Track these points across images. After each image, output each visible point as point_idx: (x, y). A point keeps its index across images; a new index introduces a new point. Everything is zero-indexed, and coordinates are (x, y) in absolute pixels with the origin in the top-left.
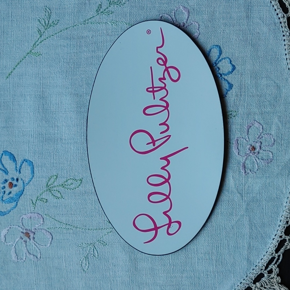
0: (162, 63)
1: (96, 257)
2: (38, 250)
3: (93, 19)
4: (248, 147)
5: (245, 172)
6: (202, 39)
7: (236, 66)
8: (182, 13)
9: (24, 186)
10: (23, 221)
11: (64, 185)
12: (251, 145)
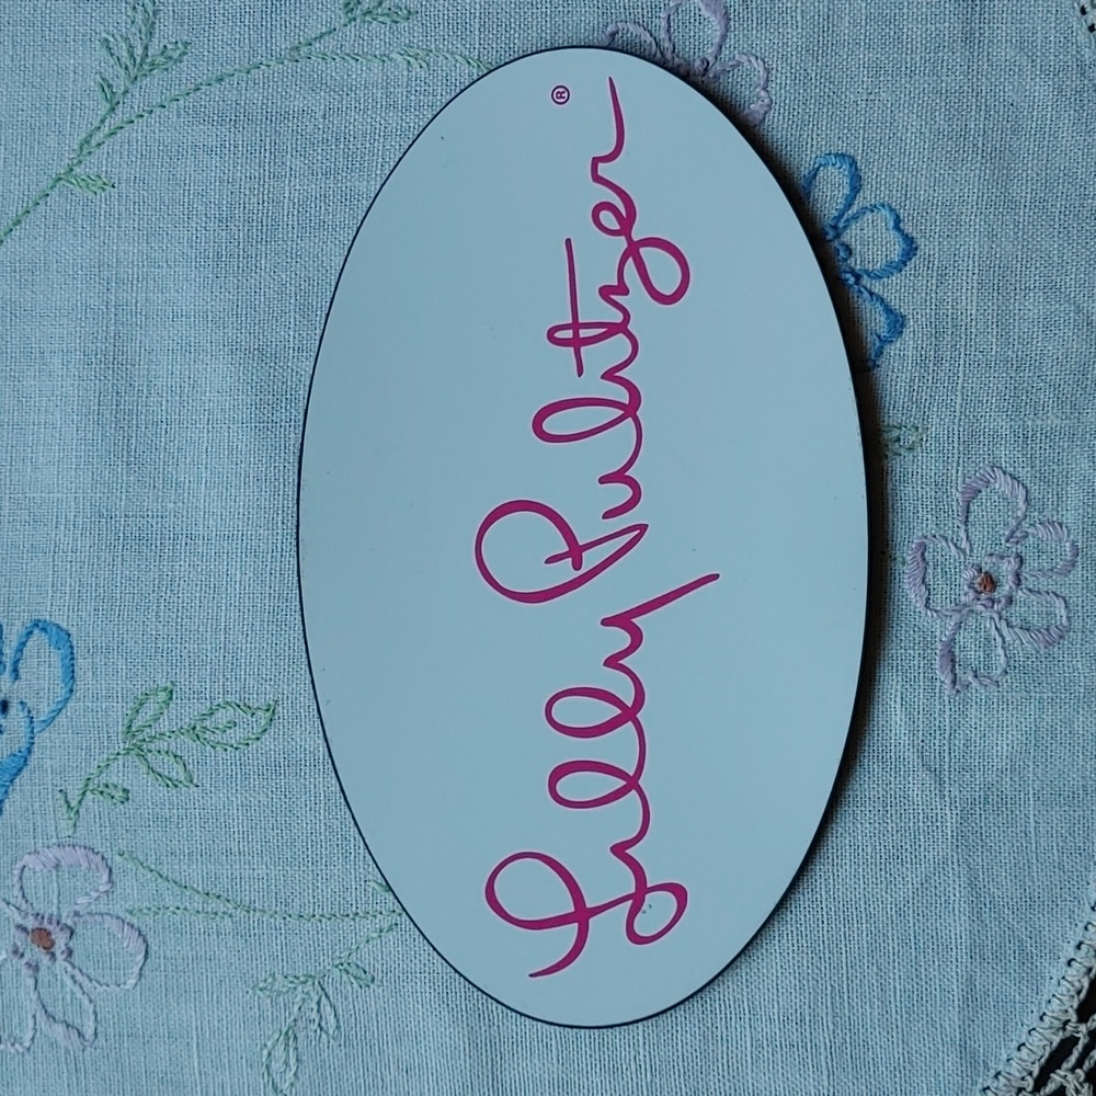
0: (613, 224)
1: (327, 1033)
2: (86, 1002)
3: (330, 43)
4: (968, 574)
5: (954, 682)
6: (778, 129)
7: (921, 242)
8: (697, 18)
9: (32, 732)
10: (24, 881)
11: (198, 728)
12: (980, 571)
